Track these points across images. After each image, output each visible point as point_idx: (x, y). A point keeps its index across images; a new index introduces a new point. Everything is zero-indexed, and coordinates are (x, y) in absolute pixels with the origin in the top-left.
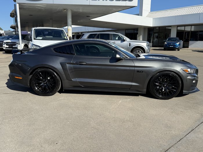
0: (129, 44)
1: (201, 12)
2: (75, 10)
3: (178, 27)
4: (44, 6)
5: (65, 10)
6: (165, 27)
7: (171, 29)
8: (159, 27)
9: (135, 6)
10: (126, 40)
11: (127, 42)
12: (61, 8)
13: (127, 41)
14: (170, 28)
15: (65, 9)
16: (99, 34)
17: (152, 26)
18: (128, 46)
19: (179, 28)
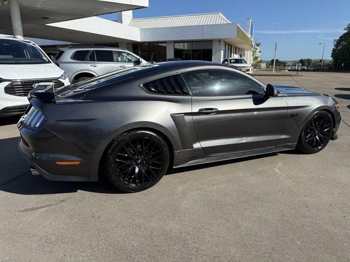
1: (208, 24)
3: (175, 44)
5: (6, 3)
6: (158, 43)
7: (166, 47)
8: (149, 43)
9: (144, 7)
14: (165, 45)
16: (93, 51)
17: (139, 40)
19: (178, 46)
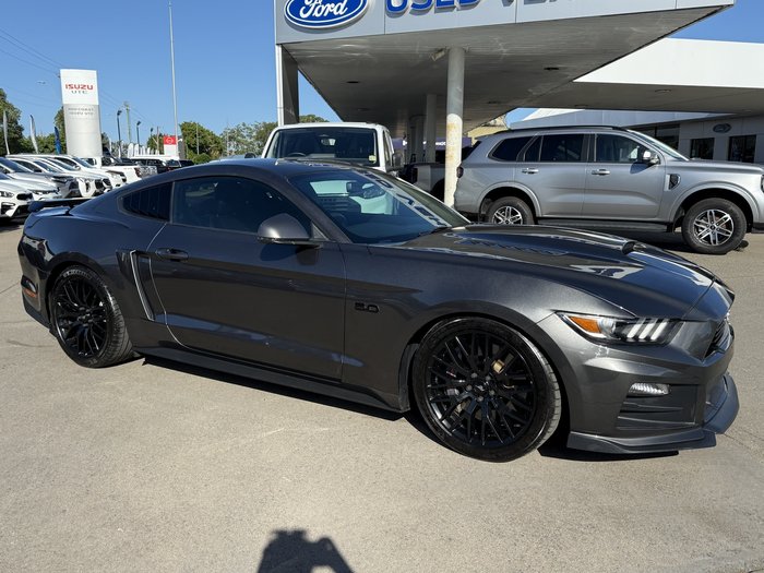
0: (668, 177)
2: (480, 50)
4: (363, 47)
5: (440, 55)
10: (659, 163)
11: (662, 171)
12: (427, 48)
13: (663, 164)
15: (441, 51)
16: (540, 137)
18: (667, 189)
